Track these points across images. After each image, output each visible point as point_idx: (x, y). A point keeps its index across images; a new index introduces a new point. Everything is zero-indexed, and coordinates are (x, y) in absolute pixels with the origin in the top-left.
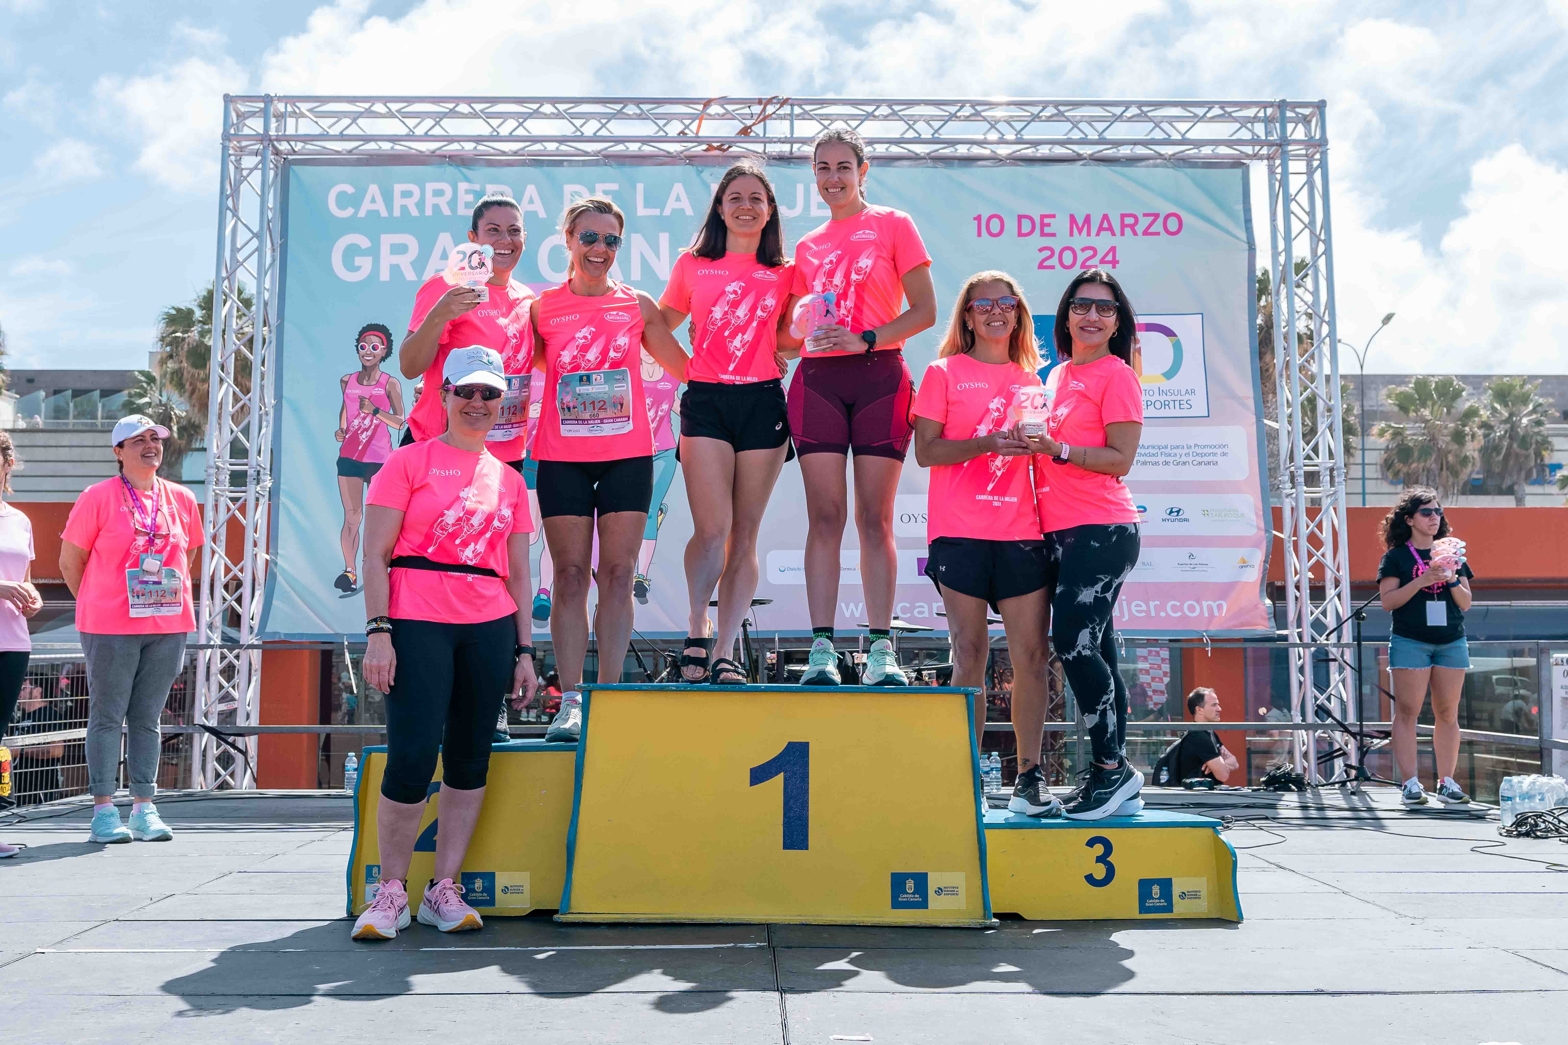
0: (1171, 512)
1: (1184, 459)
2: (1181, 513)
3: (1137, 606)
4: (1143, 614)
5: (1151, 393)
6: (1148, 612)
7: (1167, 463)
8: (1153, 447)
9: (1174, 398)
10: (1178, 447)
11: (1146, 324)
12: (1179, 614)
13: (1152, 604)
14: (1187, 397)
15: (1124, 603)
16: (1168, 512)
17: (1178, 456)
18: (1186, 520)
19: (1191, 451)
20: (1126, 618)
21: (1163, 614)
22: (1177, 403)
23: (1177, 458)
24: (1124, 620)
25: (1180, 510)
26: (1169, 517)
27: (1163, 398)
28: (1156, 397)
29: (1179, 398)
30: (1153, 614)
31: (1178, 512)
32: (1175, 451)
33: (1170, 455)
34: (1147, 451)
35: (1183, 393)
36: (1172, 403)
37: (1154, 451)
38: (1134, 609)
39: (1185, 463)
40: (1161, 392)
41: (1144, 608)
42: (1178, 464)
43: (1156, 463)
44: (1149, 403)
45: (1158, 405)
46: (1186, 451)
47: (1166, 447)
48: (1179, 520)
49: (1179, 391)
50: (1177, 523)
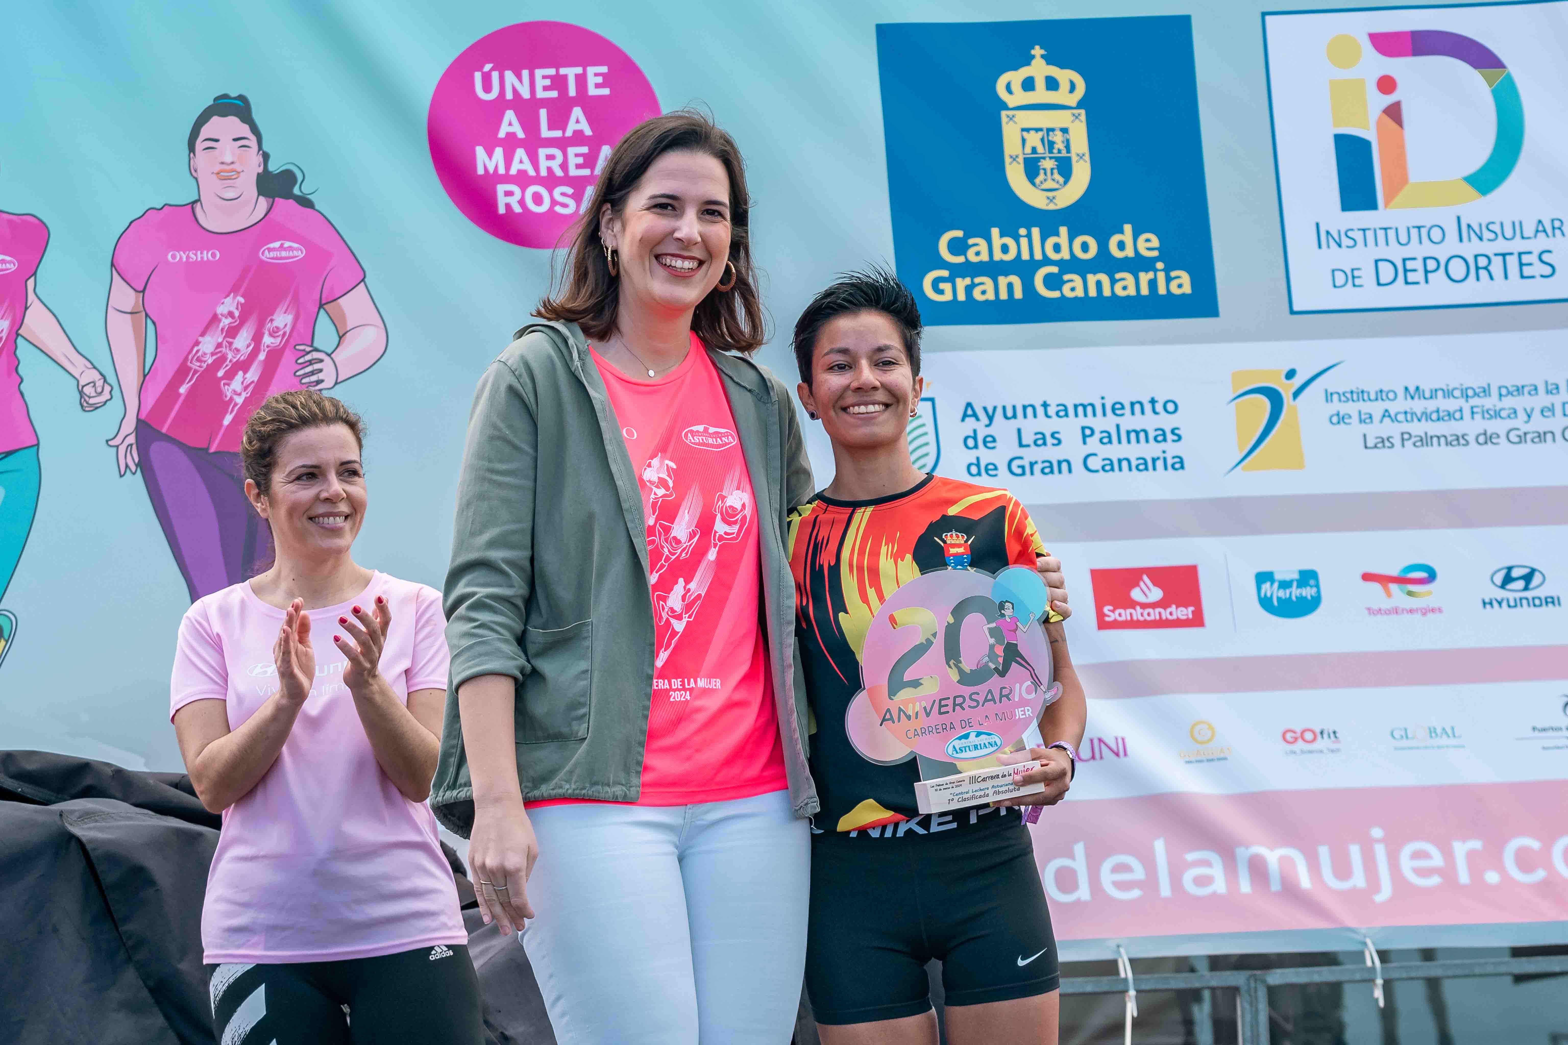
0: (1508, 579)
1: (1539, 424)
2: (1536, 580)
3: (1418, 855)
4: (1435, 880)
5: (1436, 234)
6: (1448, 872)
7: (1488, 438)
8: (1448, 394)
9: (1501, 246)
10: (1520, 390)
11: (1414, 34)
12: (1540, 874)
13: (1460, 849)
14: (1541, 243)
15: (1380, 851)
16: (1499, 578)
17: (1522, 416)
18: (1551, 601)
19: (1557, 400)
20: (1385, 892)
21: (1492, 877)
22: (1512, 261)
23: (1519, 422)
24: (1379, 898)
25: (1533, 571)
26: (1501, 594)
27: (1470, 249)
28: (1452, 246)
29: (1518, 245)
30: (1464, 877)
31: (1528, 578)
32: (1509, 402)
33: (1497, 414)
34: (1431, 405)
35: (1529, 231)
36: (1497, 262)
37: (1451, 405)
38: (1406, 864)
39: (1541, 437)
40: (1464, 231)
41: (1437, 860)
42: (1522, 439)
43: (1459, 440)
44: (1431, 265)
45: (1457, 269)
46: (1543, 400)
47: (1486, 391)
48: (1534, 603)
49: (1518, 228)
50: (1526, 611)
